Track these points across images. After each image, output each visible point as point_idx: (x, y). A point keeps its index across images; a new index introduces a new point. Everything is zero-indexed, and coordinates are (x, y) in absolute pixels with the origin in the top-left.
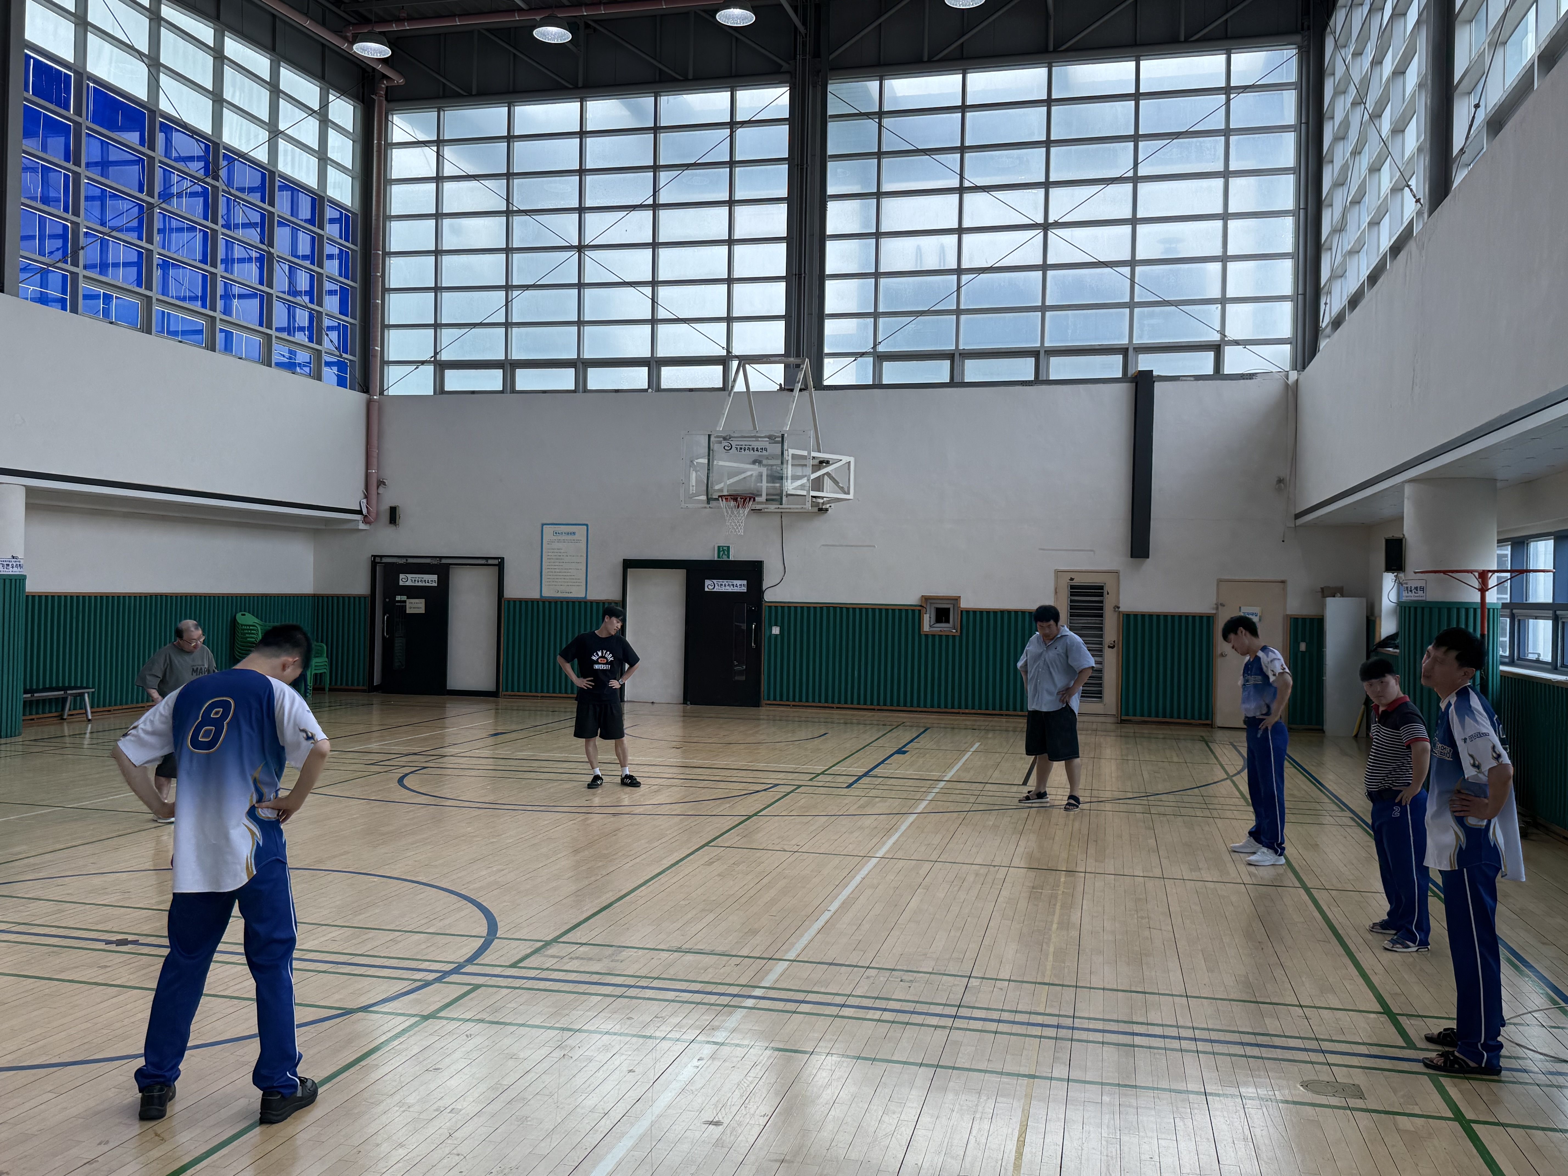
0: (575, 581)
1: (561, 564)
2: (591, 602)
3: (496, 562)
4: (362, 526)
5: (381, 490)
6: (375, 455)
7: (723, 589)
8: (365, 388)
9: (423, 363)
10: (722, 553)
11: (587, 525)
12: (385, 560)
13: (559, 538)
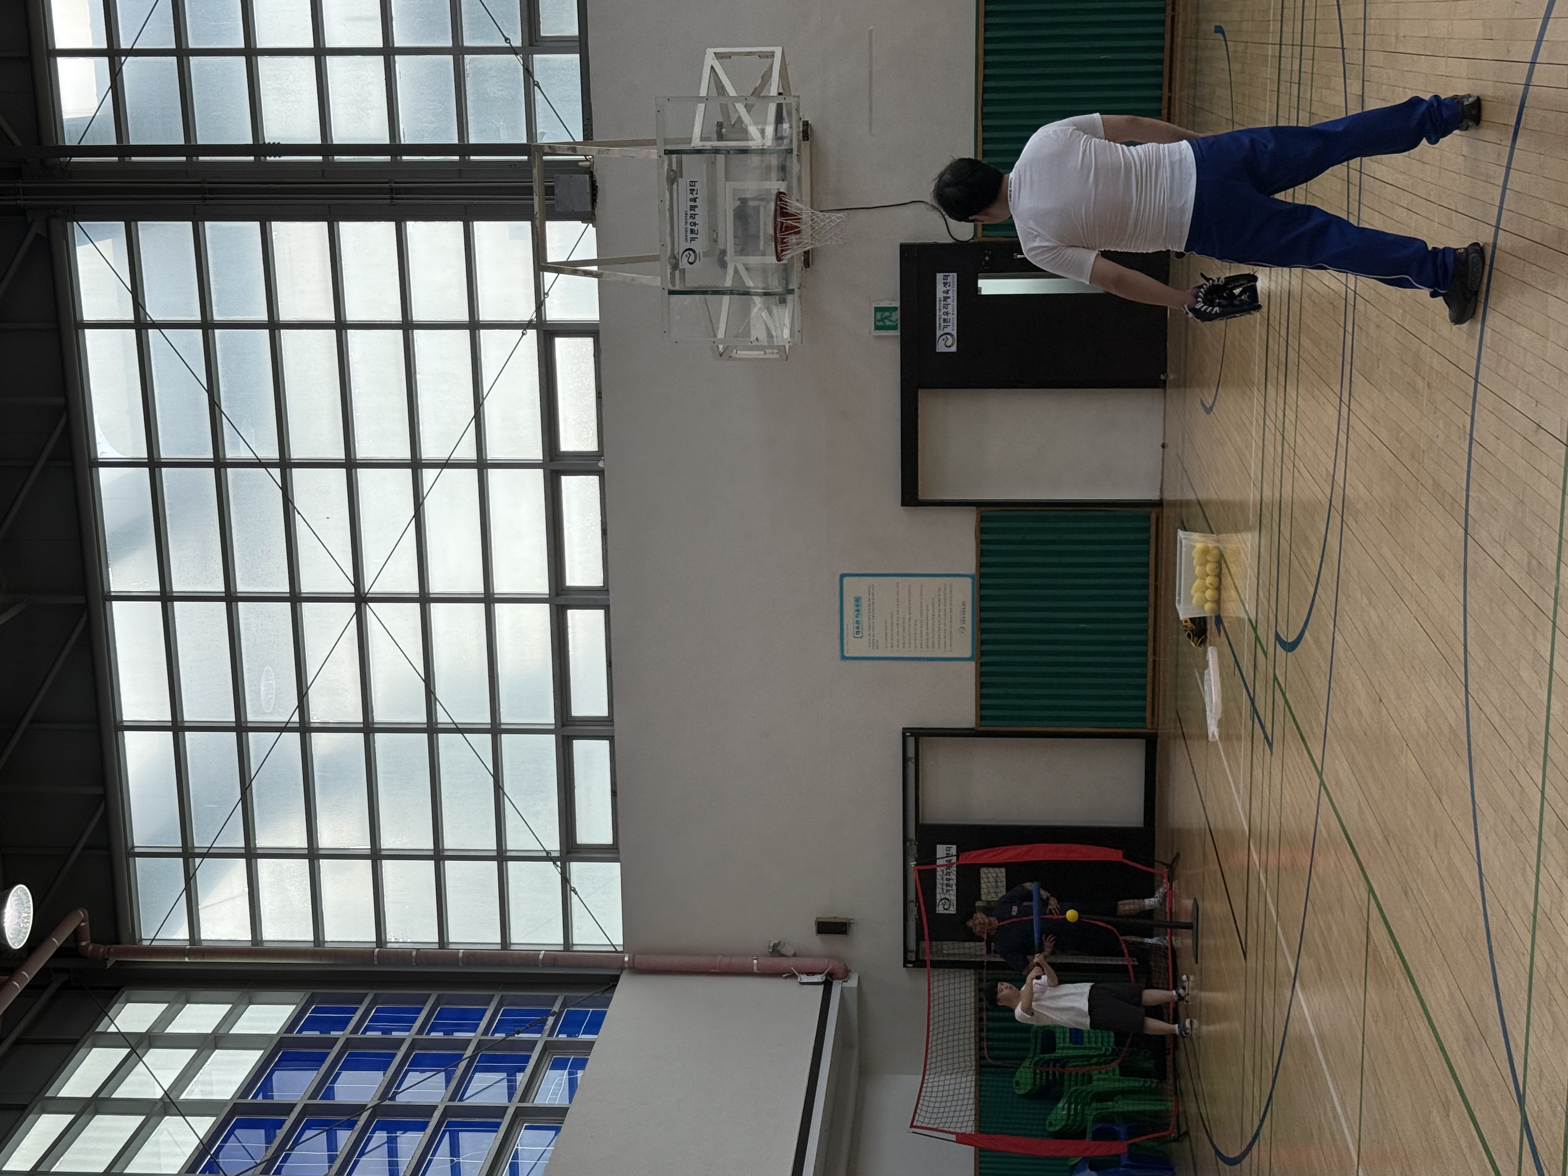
0: (942, 598)
1: (913, 622)
2: (981, 565)
3: (911, 741)
4: (853, 983)
5: (788, 950)
6: (726, 960)
7: (953, 318)
8: (610, 983)
9: (565, 880)
10: (888, 323)
11: (842, 576)
12: (912, 945)
13: (866, 627)
